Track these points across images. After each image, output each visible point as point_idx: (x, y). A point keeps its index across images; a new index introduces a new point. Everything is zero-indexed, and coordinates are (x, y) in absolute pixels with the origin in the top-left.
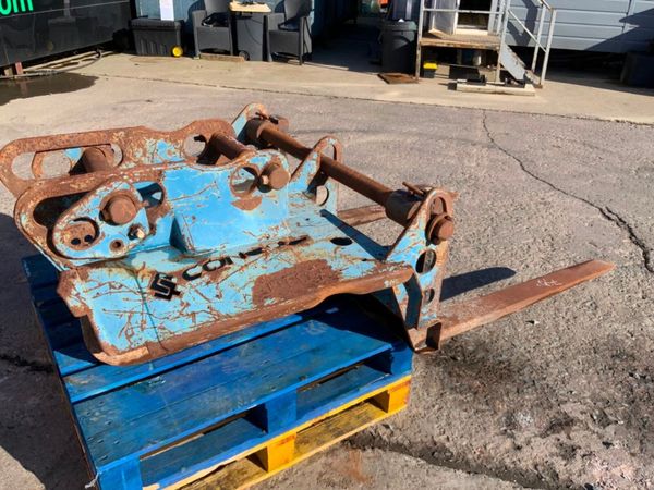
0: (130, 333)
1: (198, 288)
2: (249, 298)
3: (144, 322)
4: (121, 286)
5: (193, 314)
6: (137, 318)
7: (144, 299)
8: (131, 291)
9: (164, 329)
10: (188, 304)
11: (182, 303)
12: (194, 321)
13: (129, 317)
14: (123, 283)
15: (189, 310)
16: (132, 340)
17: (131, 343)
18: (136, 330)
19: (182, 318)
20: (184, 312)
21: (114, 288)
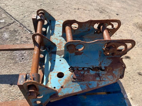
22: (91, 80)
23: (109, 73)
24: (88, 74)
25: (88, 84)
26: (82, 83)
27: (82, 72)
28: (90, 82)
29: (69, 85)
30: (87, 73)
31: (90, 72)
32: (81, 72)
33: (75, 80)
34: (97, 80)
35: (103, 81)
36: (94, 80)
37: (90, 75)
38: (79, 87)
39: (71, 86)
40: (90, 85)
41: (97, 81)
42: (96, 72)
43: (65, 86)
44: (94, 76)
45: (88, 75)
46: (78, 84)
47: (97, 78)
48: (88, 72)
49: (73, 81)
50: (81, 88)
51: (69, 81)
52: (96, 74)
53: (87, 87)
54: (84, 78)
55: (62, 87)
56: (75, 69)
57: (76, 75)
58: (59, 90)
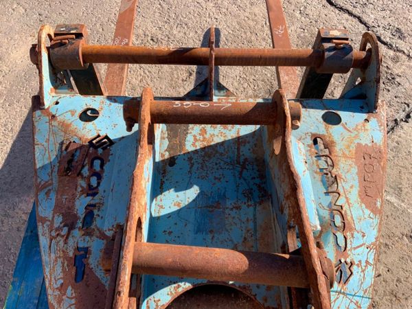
1: (353, 246)
2: (372, 215)
3: (356, 303)
5: (367, 262)
6: (352, 306)
7: (344, 293)
9: (366, 290)
10: (360, 261)
11: (358, 265)
12: (370, 265)
15: (364, 264)
19: (366, 272)
20: (364, 268)
22: (59, 197)
23: (68, 265)
24: (79, 189)
25: (50, 188)
26: (56, 169)
27: (86, 172)
28: (53, 196)
29: (55, 134)
30: (81, 187)
31: (83, 196)
32: (86, 168)
33: (64, 148)
34: (56, 217)
35: (48, 240)
36: (58, 208)
37: (74, 197)
38: (47, 162)
39: (51, 138)
40: (46, 193)
41: (54, 217)
42: (79, 218)
43: (54, 123)
44: (69, 208)
45: (76, 190)
46: (53, 157)
47: (61, 219)
48: (83, 192)
49: (62, 143)
50: (43, 167)
51: (65, 133)
52: (76, 217)
53: (43, 183)
54: (67, 175)
55: (53, 116)
56: (100, 151)
57: (76, 149)
58: (47, 111)
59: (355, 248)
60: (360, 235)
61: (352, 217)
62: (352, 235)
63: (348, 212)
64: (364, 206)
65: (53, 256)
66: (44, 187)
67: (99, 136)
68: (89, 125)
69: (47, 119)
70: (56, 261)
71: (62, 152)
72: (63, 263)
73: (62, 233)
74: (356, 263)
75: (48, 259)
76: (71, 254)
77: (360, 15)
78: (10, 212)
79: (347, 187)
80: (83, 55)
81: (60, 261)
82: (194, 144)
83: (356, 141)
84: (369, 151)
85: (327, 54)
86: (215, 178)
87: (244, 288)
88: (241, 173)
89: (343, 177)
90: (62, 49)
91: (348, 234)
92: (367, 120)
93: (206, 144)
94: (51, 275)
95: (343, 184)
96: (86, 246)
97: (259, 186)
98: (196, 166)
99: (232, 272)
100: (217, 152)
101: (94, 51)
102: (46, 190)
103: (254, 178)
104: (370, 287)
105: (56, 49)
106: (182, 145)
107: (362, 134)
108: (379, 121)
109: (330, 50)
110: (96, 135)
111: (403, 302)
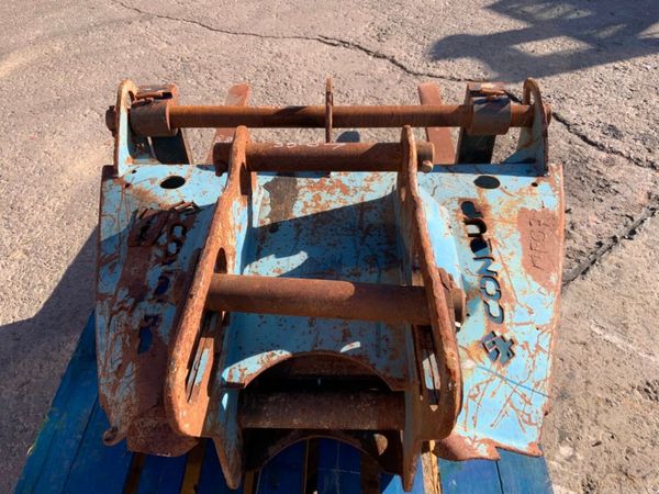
0: (526, 418)
1: (515, 320)
2: (543, 290)
3: (523, 396)
4: (478, 387)
5: (537, 346)
6: (516, 398)
7: (501, 377)
8: (487, 382)
9: (539, 383)
10: (526, 343)
11: (522, 346)
12: (544, 351)
13: (512, 406)
14: (476, 382)
15: (532, 347)
16: (534, 421)
17: (536, 424)
18: (528, 409)
19: (536, 358)
20: (532, 352)
21: (476, 396)
22: (127, 269)
23: (130, 340)
24: (154, 258)
25: (116, 260)
26: (125, 240)
27: (163, 239)
28: (119, 269)
29: (128, 203)
30: (156, 256)
31: (158, 265)
32: (164, 236)
33: (138, 215)
34: (120, 291)
35: (107, 318)
36: (124, 281)
37: (145, 268)
38: (114, 233)
39: (123, 208)
40: (110, 267)
41: (117, 291)
42: (150, 290)
43: (127, 191)
44: (138, 280)
45: (149, 260)
46: (123, 228)
47: (126, 292)
48: (157, 262)
49: (136, 211)
50: (110, 239)
51: (142, 200)
52: (146, 289)
53: (107, 256)
54: (139, 245)
55: (128, 185)
56: (183, 217)
57: (154, 215)
58: (120, 181)
59: (517, 325)
60: (526, 311)
61: (512, 287)
62: (513, 308)
63: (506, 281)
64: (530, 277)
65: (111, 335)
66: (109, 260)
67: (183, 202)
68: (172, 192)
69: (120, 188)
70: (115, 339)
71: (135, 221)
72: (124, 339)
73: (127, 305)
74: (521, 343)
75: (104, 340)
76: (136, 327)
77: (557, 111)
78: (54, 354)
79: (505, 253)
80: (171, 116)
81: (120, 338)
82: (303, 211)
83: (520, 205)
84: (538, 217)
85: (476, 107)
86: (329, 244)
87: (360, 357)
88: (363, 239)
89: (500, 241)
90: (146, 108)
91: (506, 306)
92: (535, 185)
93: (319, 210)
94: (106, 359)
95: (500, 250)
96: (156, 313)
97: (386, 252)
98: (304, 232)
99: (333, 298)
100: (333, 218)
101: (185, 111)
102: (110, 264)
103: (379, 244)
104: (545, 380)
105: (138, 108)
106: (288, 211)
107: (527, 198)
108: (553, 185)
109: (479, 102)
110: (179, 201)
111: (639, 482)
